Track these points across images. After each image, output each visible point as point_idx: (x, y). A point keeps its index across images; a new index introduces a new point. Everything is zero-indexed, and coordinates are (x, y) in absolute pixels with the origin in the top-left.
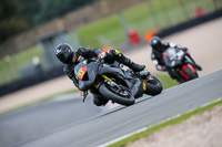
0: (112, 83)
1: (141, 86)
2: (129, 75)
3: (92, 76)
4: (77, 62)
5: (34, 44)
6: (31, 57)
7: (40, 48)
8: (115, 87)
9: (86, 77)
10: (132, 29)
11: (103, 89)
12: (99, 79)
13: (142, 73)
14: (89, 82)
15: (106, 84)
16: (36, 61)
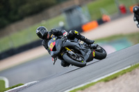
0: (71, 53)
1: (92, 54)
2: (83, 47)
3: (59, 48)
4: (50, 38)
6: (58, 22)
7: (64, 16)
8: (73, 55)
9: (54, 49)
10: (121, 4)
11: (65, 56)
12: (63, 50)
13: (92, 45)
14: (57, 52)
15: (67, 53)
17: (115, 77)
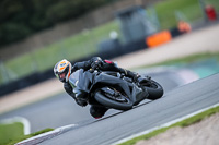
5: (112, 18)
6: (109, 32)
7: (117, 23)
16: (114, 35)
17: (198, 120)
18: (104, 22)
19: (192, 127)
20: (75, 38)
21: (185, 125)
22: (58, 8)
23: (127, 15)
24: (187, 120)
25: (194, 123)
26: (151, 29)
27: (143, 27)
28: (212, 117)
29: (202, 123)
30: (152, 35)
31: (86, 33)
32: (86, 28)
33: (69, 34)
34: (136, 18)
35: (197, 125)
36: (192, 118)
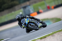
16: (21, 13)
17: (45, 37)
18: (19, 9)
19: (43, 39)
20: (10, 14)
21: (41, 39)
22: (5, 5)
23: (25, 7)
24: (42, 37)
25: (44, 38)
26: (32, 11)
27: (29, 11)
28: (49, 37)
29: (46, 38)
30: (32, 13)
31: (13, 12)
32: (13, 11)
33: (8, 13)
34: (27, 9)
35: (45, 39)
36: (43, 37)
